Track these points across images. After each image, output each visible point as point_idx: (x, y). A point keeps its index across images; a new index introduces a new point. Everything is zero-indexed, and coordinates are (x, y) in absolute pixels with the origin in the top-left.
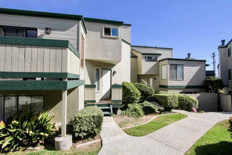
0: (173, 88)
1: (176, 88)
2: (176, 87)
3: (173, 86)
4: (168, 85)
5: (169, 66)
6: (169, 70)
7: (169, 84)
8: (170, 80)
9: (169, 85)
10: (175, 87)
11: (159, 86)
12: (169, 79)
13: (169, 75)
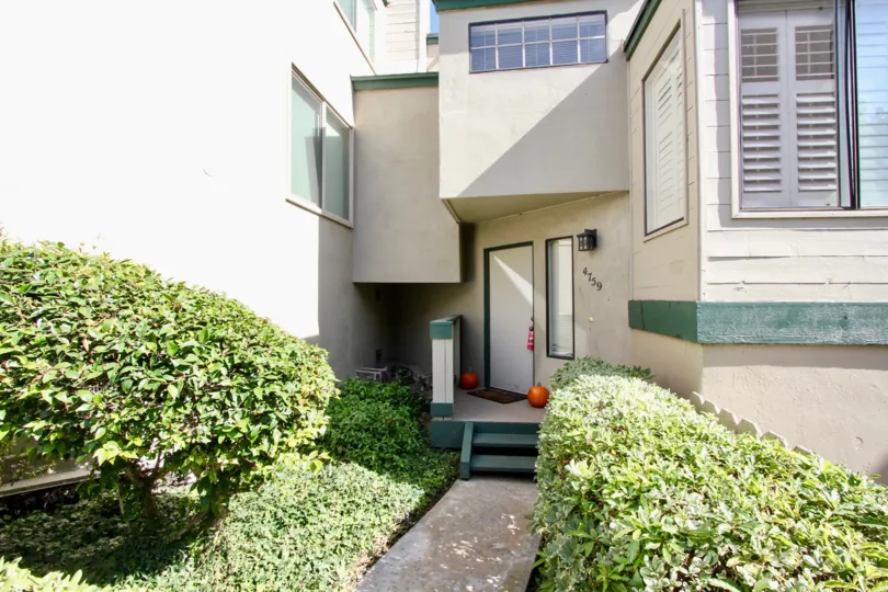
0: (792, 333)
1: (836, 336)
2: (844, 323)
3: (793, 313)
4: (708, 296)
5: (722, 24)
6: (721, 75)
7: (709, 272)
8: (730, 221)
9: (716, 286)
10: (823, 324)
11: (624, 313)
12: (725, 205)
13: (724, 152)
